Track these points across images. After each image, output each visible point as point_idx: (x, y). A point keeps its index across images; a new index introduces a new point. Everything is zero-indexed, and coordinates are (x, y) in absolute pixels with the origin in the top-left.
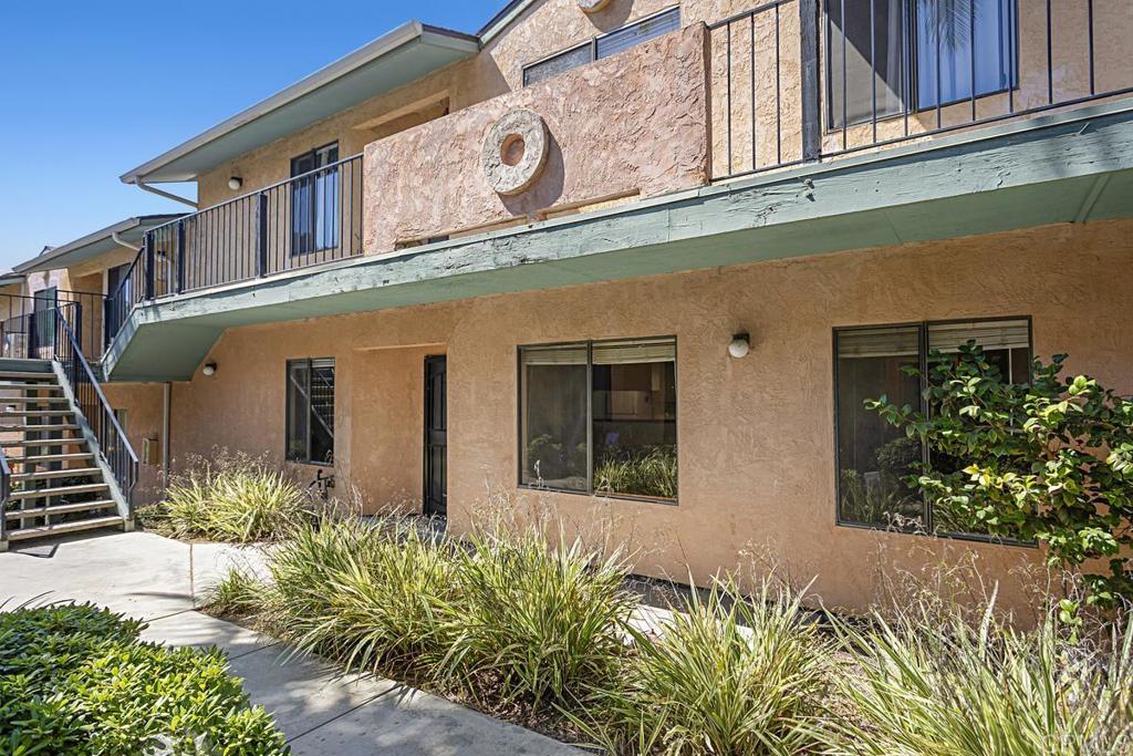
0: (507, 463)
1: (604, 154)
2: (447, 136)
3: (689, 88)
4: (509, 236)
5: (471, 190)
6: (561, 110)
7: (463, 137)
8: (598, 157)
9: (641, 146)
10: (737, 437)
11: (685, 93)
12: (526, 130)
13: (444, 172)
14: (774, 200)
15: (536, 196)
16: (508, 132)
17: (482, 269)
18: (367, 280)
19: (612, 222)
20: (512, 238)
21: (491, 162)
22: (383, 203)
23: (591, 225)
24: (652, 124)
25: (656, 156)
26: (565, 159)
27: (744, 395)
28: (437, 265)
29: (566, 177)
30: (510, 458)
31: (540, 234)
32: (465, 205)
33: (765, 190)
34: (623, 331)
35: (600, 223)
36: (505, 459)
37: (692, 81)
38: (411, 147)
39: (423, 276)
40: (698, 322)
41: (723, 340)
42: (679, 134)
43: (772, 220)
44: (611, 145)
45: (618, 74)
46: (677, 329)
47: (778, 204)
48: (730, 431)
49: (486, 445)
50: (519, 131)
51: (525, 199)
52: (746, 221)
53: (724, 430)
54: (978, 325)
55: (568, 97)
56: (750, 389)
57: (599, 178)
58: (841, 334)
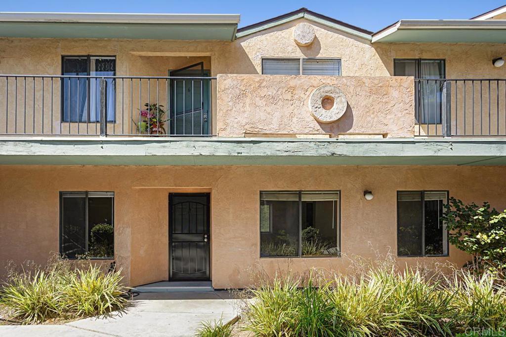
0: (253, 247)
1: (372, 116)
2: (283, 85)
3: (409, 100)
4: (325, 142)
5: (300, 116)
6: (352, 92)
7: (294, 88)
8: (369, 116)
9: (389, 117)
10: (364, 229)
11: (407, 101)
12: (337, 95)
13: (280, 103)
14: (440, 147)
15: (338, 126)
16: (327, 94)
17: (309, 155)
18: (222, 150)
19: (378, 144)
20: (327, 143)
21: (316, 106)
22: (234, 109)
23: (368, 144)
24: (393, 109)
25: (396, 121)
26: (354, 114)
27: (367, 214)
28: (278, 149)
29: (354, 121)
30: (256, 245)
31: (342, 144)
32: (296, 122)
33: (437, 143)
34: (317, 187)
35: (372, 144)
36: (252, 245)
37: (410, 97)
38: (257, 85)
39: (269, 154)
40: (349, 185)
41: (359, 193)
42: (404, 116)
43: (440, 154)
44: (376, 113)
45: (379, 85)
46: (341, 188)
47: (442, 149)
48: (361, 228)
49: (240, 239)
50: (333, 95)
51: (333, 127)
52: (430, 153)
53: (359, 227)
54: (432, 192)
55: (356, 87)
56: (369, 212)
57: (370, 125)
58: (399, 193)
